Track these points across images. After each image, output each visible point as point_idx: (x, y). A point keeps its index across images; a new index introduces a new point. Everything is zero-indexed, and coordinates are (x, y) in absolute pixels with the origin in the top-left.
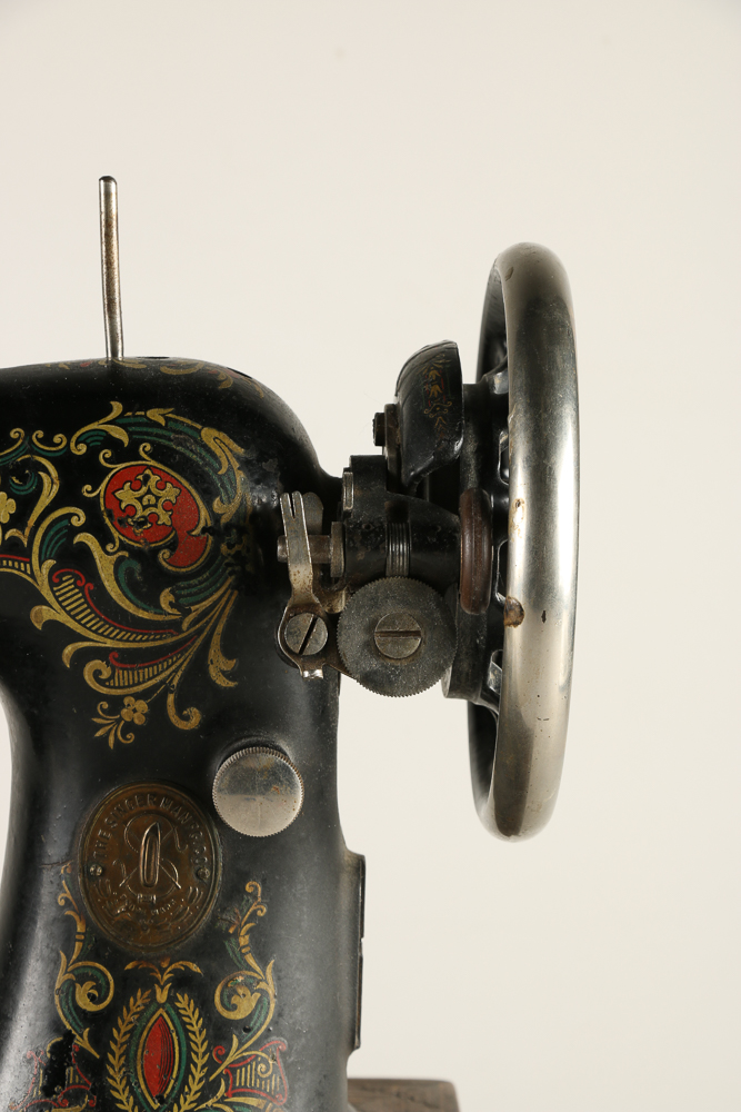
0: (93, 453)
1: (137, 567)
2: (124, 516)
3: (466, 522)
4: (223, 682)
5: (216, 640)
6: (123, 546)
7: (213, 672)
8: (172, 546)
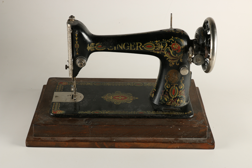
0: (171, 42)
1: (174, 52)
2: (173, 48)
3: (206, 50)
4: (181, 61)
5: (181, 58)
6: (173, 51)
7: (180, 61)
8: (178, 51)
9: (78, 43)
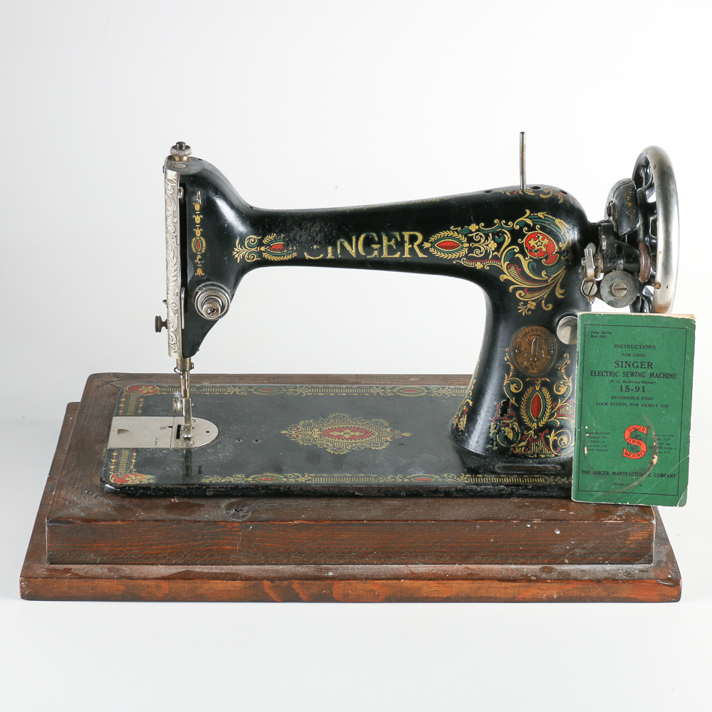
0: (521, 228)
1: (535, 264)
2: (531, 249)
3: (642, 252)
4: (560, 297)
5: (558, 285)
6: (531, 258)
7: (557, 293)
8: (546, 258)
9: (203, 235)
